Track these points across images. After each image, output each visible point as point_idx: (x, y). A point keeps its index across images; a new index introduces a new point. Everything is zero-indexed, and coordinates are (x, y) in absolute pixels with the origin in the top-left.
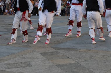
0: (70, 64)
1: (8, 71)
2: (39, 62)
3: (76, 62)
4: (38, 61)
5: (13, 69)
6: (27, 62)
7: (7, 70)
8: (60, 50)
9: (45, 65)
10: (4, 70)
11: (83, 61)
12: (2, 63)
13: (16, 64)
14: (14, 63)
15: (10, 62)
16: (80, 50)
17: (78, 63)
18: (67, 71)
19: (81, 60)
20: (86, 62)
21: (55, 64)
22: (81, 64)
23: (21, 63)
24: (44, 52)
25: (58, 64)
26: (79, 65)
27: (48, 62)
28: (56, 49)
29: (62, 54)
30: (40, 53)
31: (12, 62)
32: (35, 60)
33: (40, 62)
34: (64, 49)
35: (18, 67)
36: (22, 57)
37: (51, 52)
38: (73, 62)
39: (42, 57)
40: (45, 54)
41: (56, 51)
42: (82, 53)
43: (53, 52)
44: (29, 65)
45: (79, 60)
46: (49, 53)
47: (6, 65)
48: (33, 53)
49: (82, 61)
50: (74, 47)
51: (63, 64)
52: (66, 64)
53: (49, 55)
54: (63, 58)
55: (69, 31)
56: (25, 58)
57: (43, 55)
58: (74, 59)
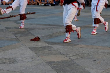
0: (63, 62)
2: (27, 58)
3: (71, 59)
4: (25, 57)
6: (12, 58)
9: (33, 61)
18: (57, 70)
19: (76, 57)
20: (82, 59)
21: (45, 61)
22: (76, 61)
23: (6, 58)
25: (48, 61)
26: (73, 62)
27: (38, 58)
28: (49, 43)
29: (55, 49)
30: (30, 48)
37: (43, 47)
41: (49, 45)
43: (45, 47)
45: (74, 56)
46: (41, 48)
51: (55, 61)
52: (58, 61)
53: (40, 50)
57: (32, 51)
58: (68, 55)
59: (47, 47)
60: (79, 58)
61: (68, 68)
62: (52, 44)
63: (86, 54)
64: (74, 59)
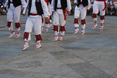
0: (80, 64)
1: (19, 71)
3: (86, 61)
4: (48, 61)
5: (25, 69)
6: (37, 62)
7: (19, 69)
8: (69, 49)
9: (56, 64)
10: (16, 69)
11: (93, 61)
12: (13, 63)
13: (27, 63)
14: (25, 63)
15: (21, 62)
16: (89, 49)
17: (88, 62)
18: (77, 71)
19: (91, 59)
20: (96, 61)
21: (66, 64)
22: (91, 63)
23: (32, 62)
24: (53, 51)
25: (68, 63)
26: (88, 64)
27: (59, 61)
28: (65, 48)
29: (71, 53)
30: (50, 53)
31: (23, 62)
32: (46, 59)
33: (50, 61)
34: (73, 48)
35: (29, 67)
36: (32, 56)
37: (61, 52)
38: (83, 61)
39: (52, 57)
40: (55, 53)
42: (92, 52)
43: (62, 51)
44: (40, 65)
45: (89, 59)
46: (59, 52)
47: (17, 65)
48: (43, 52)
49: (91, 61)
50: (83, 46)
51: (73, 64)
52: (76, 64)
53: (59, 54)
54: (73, 58)
55: (95, 23)
56: (35, 58)
57: (53, 55)
58: (84, 58)
59: (64, 51)
60: (93, 60)
61: (86, 69)
62: (67, 49)
63: (98, 57)
64: (89, 61)
